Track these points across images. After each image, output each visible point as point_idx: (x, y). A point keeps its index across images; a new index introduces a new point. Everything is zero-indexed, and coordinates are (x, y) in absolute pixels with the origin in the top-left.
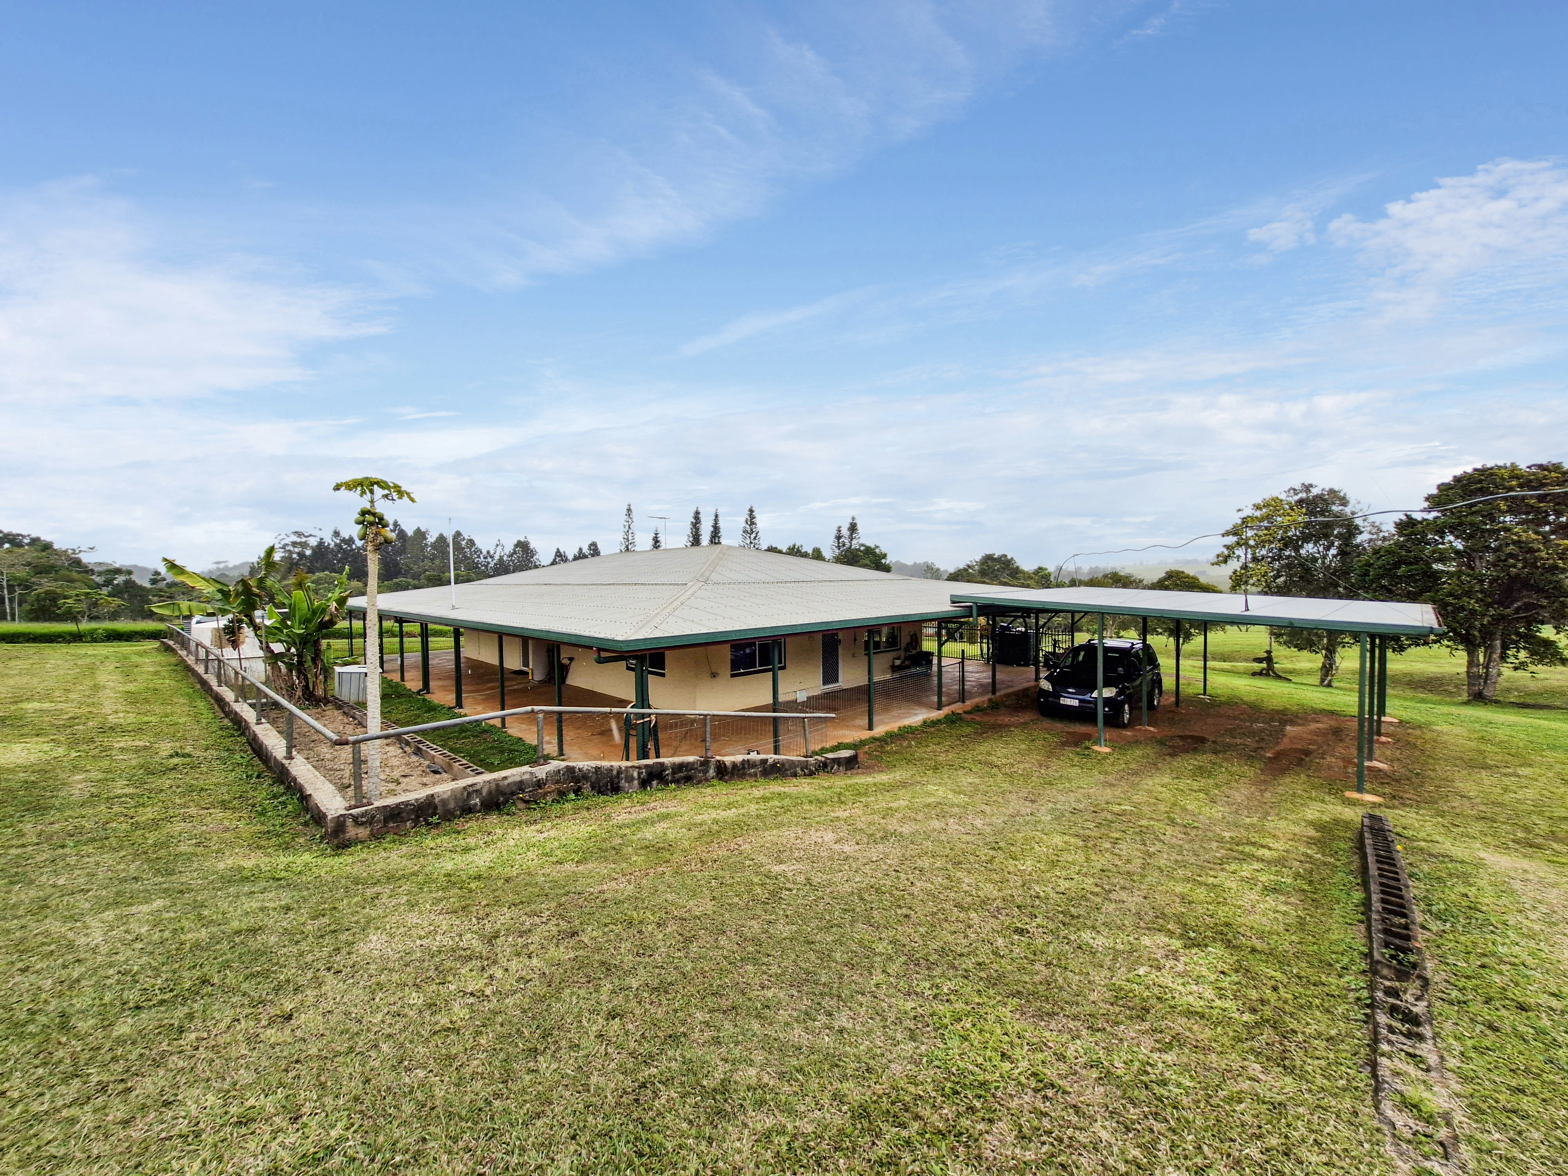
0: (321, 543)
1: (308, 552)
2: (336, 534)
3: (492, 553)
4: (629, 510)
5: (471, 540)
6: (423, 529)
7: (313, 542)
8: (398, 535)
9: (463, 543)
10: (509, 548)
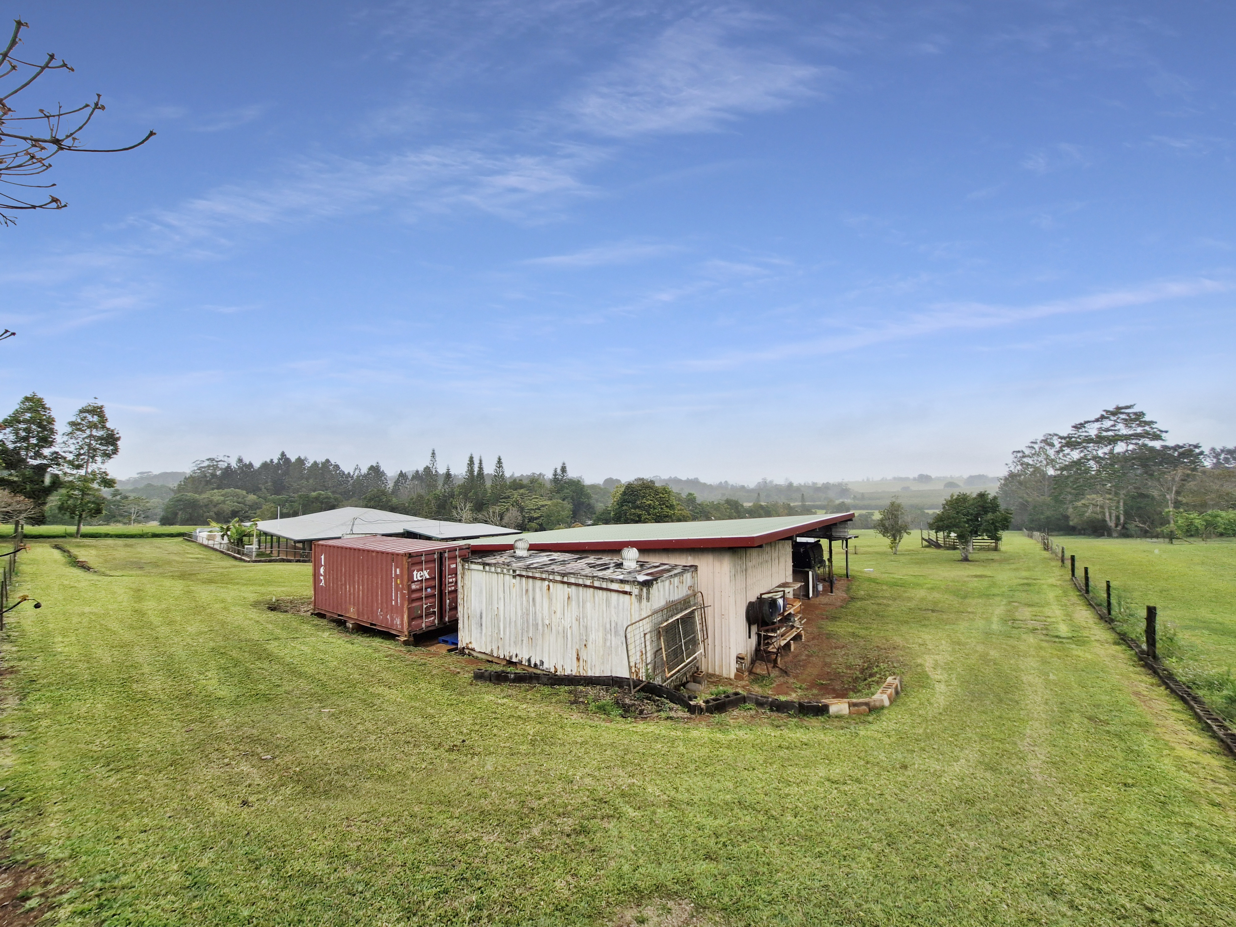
0: (229, 467)
1: (218, 473)
2: (240, 460)
3: (352, 474)
4: (433, 454)
5: (336, 465)
6: (303, 458)
7: (223, 465)
8: (284, 462)
9: (331, 467)
10: (364, 471)
